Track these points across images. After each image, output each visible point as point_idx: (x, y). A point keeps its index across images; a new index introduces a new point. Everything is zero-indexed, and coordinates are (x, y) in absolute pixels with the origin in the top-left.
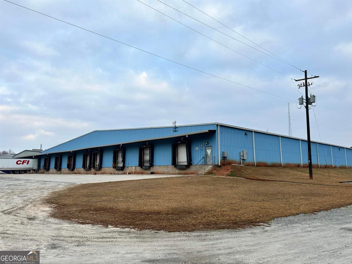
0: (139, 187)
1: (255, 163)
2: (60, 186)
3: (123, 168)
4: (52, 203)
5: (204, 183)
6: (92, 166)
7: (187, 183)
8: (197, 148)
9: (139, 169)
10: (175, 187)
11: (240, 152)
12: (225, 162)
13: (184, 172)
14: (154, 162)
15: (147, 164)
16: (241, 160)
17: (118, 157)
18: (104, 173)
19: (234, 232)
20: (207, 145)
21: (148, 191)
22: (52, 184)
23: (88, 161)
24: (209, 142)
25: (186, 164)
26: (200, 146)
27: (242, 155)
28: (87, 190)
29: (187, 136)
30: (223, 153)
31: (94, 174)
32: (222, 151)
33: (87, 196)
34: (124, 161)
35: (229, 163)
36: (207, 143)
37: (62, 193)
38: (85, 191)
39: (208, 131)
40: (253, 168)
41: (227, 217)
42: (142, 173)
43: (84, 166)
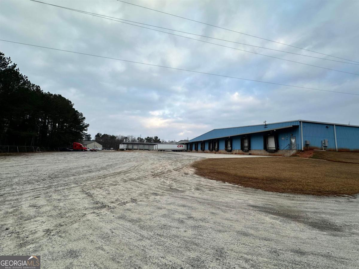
0: (242, 162)
1: (336, 149)
2: (198, 159)
3: (231, 151)
4: (195, 167)
5: (289, 162)
6: (213, 149)
7: (276, 162)
8: (283, 139)
9: (241, 151)
10: (267, 164)
11: (322, 141)
12: (308, 148)
13: (273, 154)
14: (251, 147)
15: (247, 149)
16: (323, 147)
17: (228, 144)
18: (220, 153)
19: (319, 198)
20: (292, 136)
21: (249, 165)
22: (195, 158)
23: (211, 146)
24: (293, 134)
25: (275, 149)
26: (285, 137)
27: (324, 143)
28: (212, 162)
29: (275, 130)
30: (306, 142)
31: (214, 153)
32: (305, 140)
33: (212, 165)
34: (231, 146)
35: (312, 149)
37: (199, 162)
38: (211, 162)
39: (292, 126)
40: (335, 153)
41: (312, 187)
42: (243, 154)
43: (209, 149)
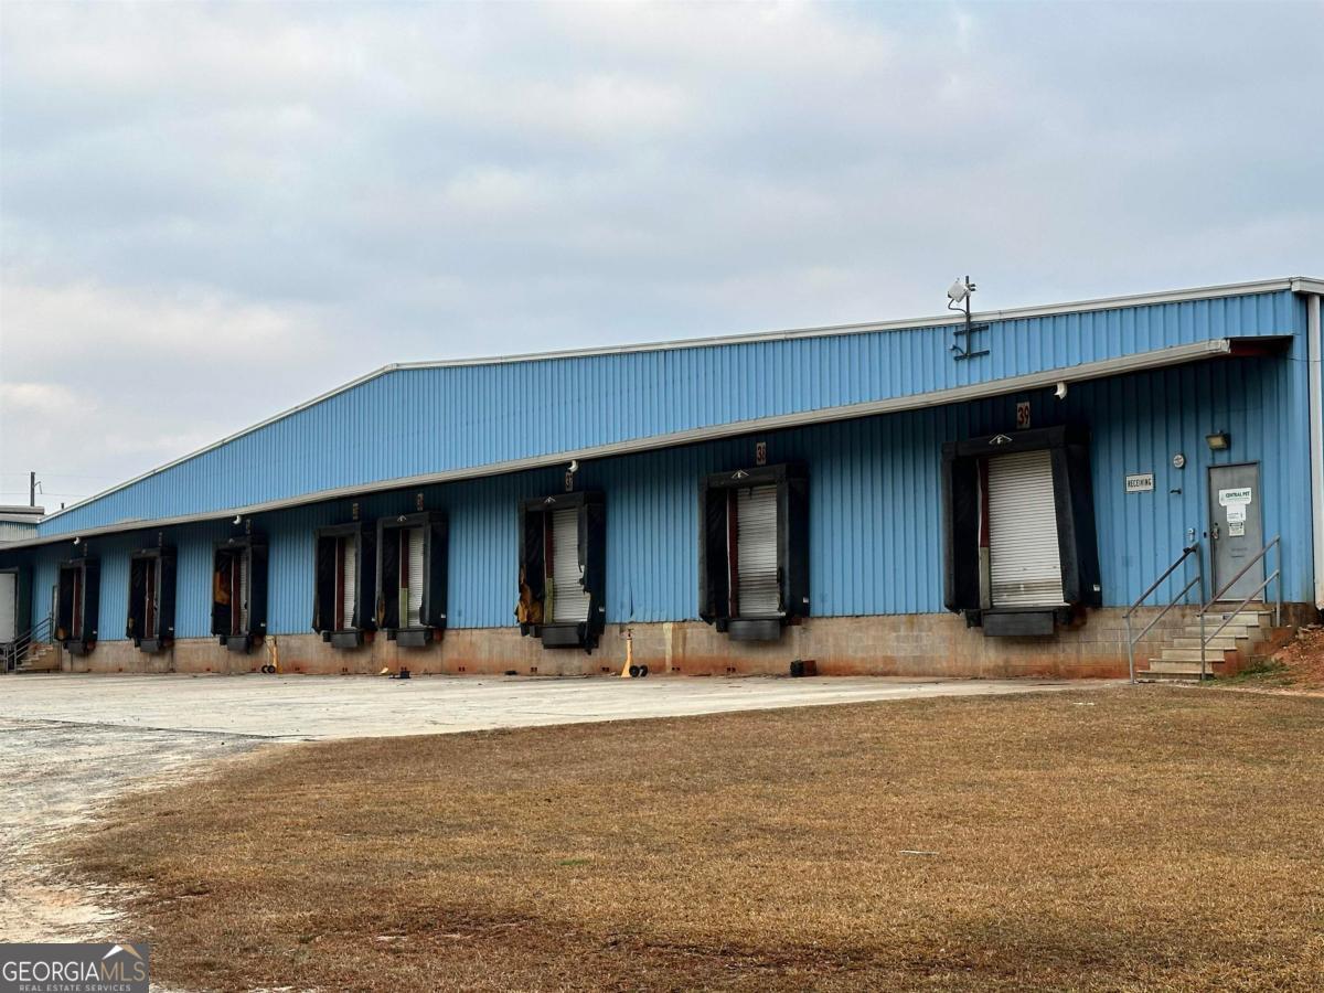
0: (708, 766)
3: (589, 636)
5: (1195, 741)
6: (378, 617)
7: (1066, 744)
8: (1138, 483)
9: (704, 639)
10: (973, 773)
13: (1043, 658)
14: (818, 586)
15: (765, 606)
17: (551, 551)
18: (460, 671)
20: (1222, 458)
21: (778, 801)
22: (114, 745)
23: (351, 587)
24: (1236, 432)
25: (1057, 599)
26: (1162, 470)
28: (353, 784)
29: (1061, 392)
31: (392, 675)
33: (351, 827)
34: (595, 582)
36: (1218, 442)
38: (337, 792)
39: (1225, 347)
42: (731, 671)
43: (326, 618)
